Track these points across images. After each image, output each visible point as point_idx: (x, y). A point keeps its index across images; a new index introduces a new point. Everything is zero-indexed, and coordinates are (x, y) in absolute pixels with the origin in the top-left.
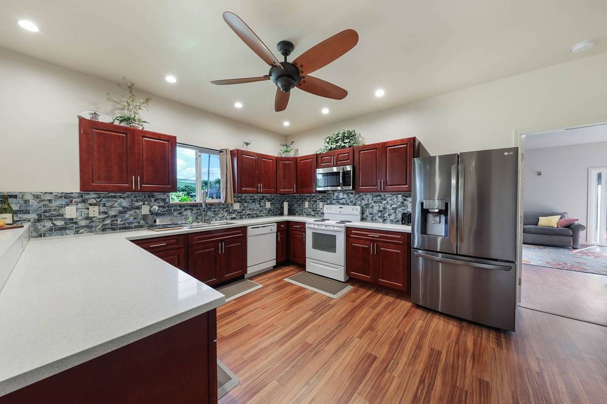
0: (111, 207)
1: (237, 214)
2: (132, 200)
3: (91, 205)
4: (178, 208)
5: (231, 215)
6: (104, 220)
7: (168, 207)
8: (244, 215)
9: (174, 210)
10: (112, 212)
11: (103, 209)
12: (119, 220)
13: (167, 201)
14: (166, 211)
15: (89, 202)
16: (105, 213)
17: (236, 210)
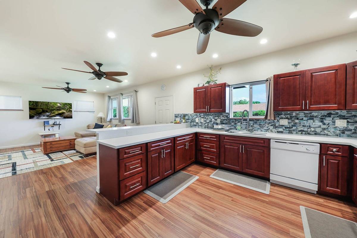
0: (207, 119)
1: (284, 128)
2: (214, 116)
3: (202, 118)
4: (234, 121)
5: (277, 129)
6: (205, 124)
7: (229, 120)
8: (294, 130)
9: (232, 122)
10: (208, 121)
11: (205, 120)
12: (210, 124)
13: (228, 117)
14: (228, 122)
15: (202, 117)
16: (205, 121)
17: (283, 126)
